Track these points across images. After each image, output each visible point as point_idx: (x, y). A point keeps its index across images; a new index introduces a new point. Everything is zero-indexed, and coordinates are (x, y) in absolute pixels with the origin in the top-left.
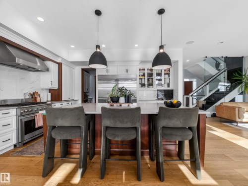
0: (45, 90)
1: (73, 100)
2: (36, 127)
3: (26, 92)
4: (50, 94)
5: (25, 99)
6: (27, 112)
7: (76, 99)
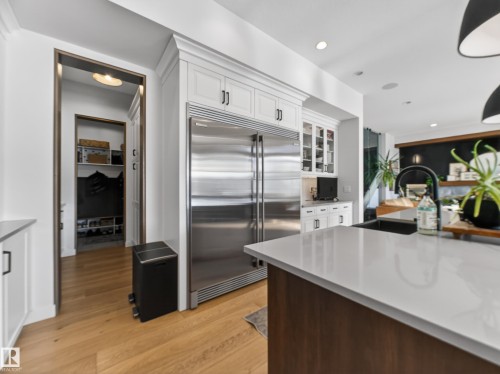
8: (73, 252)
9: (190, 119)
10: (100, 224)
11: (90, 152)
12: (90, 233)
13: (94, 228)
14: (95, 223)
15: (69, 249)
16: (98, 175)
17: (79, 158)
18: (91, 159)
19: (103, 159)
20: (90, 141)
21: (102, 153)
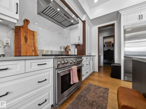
0: (73, 46)
1: (91, 56)
2: (72, 83)
3: (61, 46)
4: (76, 49)
5: (61, 52)
6: (63, 64)
7: (93, 55)
8: (103, 65)
9: (125, 30)
10: (109, 61)
11: (107, 44)
12: (107, 63)
13: (108, 62)
14: (108, 61)
15: (102, 64)
16: (109, 50)
17: (104, 46)
18: (107, 46)
19: (110, 46)
20: (107, 42)
21: (110, 44)
